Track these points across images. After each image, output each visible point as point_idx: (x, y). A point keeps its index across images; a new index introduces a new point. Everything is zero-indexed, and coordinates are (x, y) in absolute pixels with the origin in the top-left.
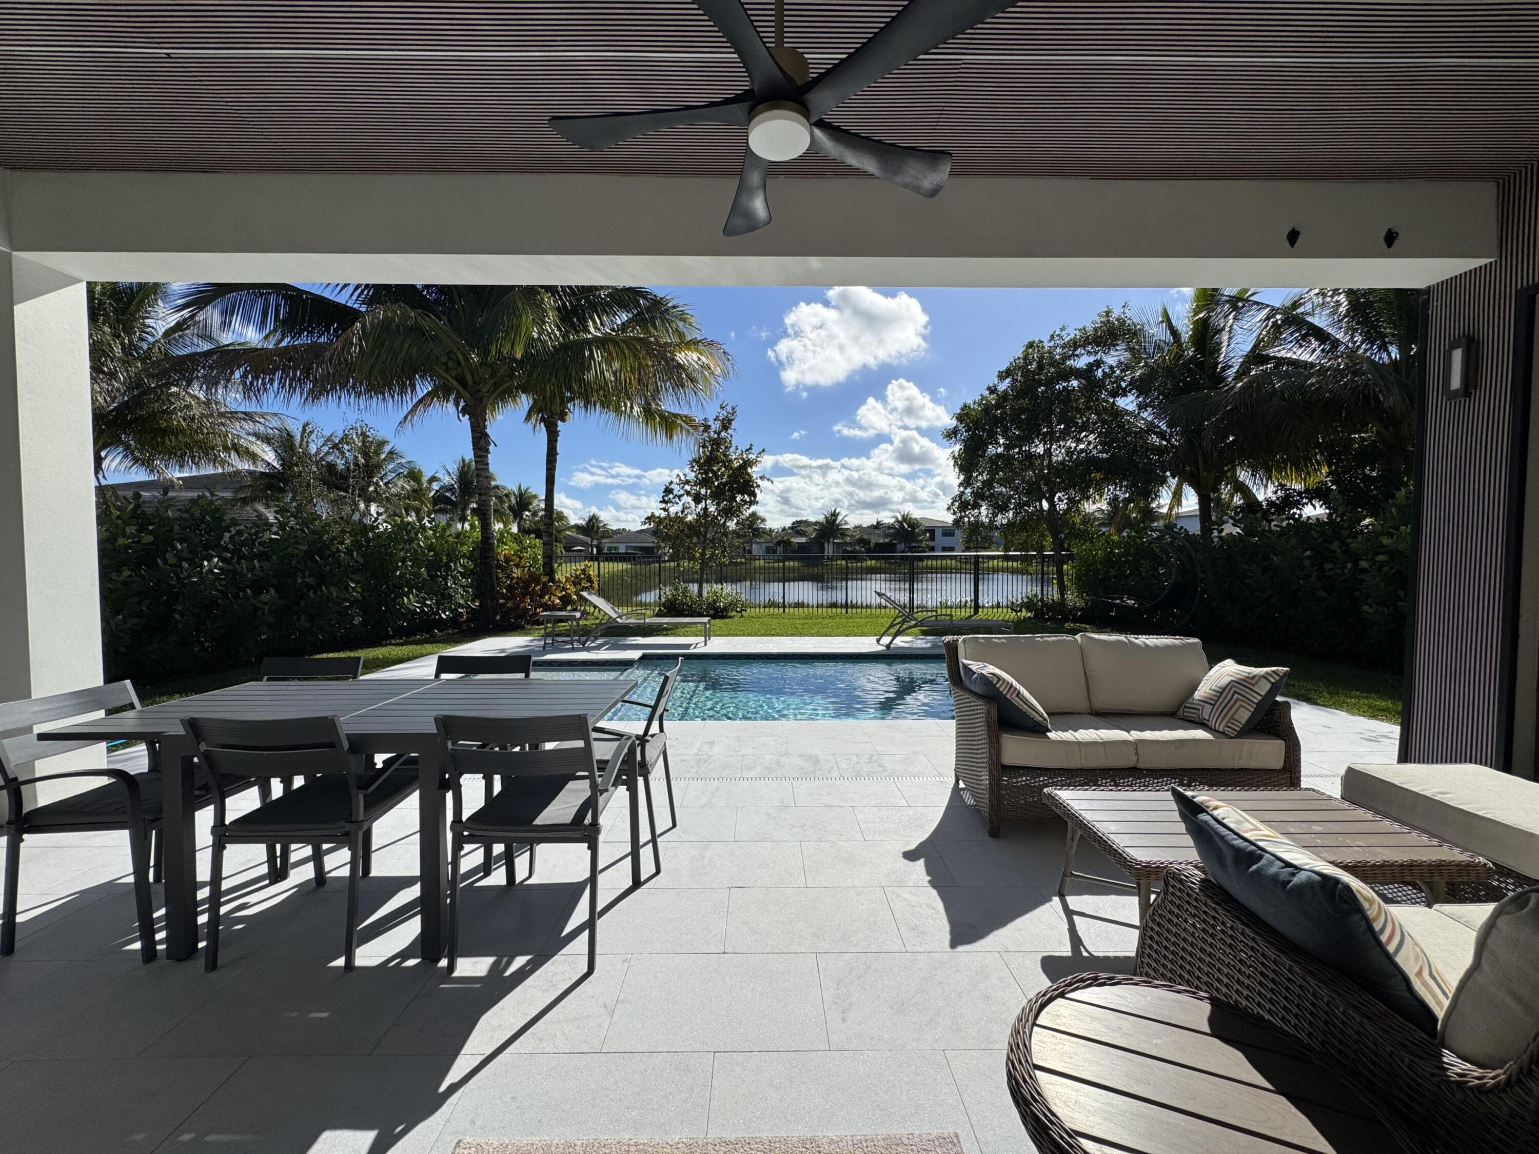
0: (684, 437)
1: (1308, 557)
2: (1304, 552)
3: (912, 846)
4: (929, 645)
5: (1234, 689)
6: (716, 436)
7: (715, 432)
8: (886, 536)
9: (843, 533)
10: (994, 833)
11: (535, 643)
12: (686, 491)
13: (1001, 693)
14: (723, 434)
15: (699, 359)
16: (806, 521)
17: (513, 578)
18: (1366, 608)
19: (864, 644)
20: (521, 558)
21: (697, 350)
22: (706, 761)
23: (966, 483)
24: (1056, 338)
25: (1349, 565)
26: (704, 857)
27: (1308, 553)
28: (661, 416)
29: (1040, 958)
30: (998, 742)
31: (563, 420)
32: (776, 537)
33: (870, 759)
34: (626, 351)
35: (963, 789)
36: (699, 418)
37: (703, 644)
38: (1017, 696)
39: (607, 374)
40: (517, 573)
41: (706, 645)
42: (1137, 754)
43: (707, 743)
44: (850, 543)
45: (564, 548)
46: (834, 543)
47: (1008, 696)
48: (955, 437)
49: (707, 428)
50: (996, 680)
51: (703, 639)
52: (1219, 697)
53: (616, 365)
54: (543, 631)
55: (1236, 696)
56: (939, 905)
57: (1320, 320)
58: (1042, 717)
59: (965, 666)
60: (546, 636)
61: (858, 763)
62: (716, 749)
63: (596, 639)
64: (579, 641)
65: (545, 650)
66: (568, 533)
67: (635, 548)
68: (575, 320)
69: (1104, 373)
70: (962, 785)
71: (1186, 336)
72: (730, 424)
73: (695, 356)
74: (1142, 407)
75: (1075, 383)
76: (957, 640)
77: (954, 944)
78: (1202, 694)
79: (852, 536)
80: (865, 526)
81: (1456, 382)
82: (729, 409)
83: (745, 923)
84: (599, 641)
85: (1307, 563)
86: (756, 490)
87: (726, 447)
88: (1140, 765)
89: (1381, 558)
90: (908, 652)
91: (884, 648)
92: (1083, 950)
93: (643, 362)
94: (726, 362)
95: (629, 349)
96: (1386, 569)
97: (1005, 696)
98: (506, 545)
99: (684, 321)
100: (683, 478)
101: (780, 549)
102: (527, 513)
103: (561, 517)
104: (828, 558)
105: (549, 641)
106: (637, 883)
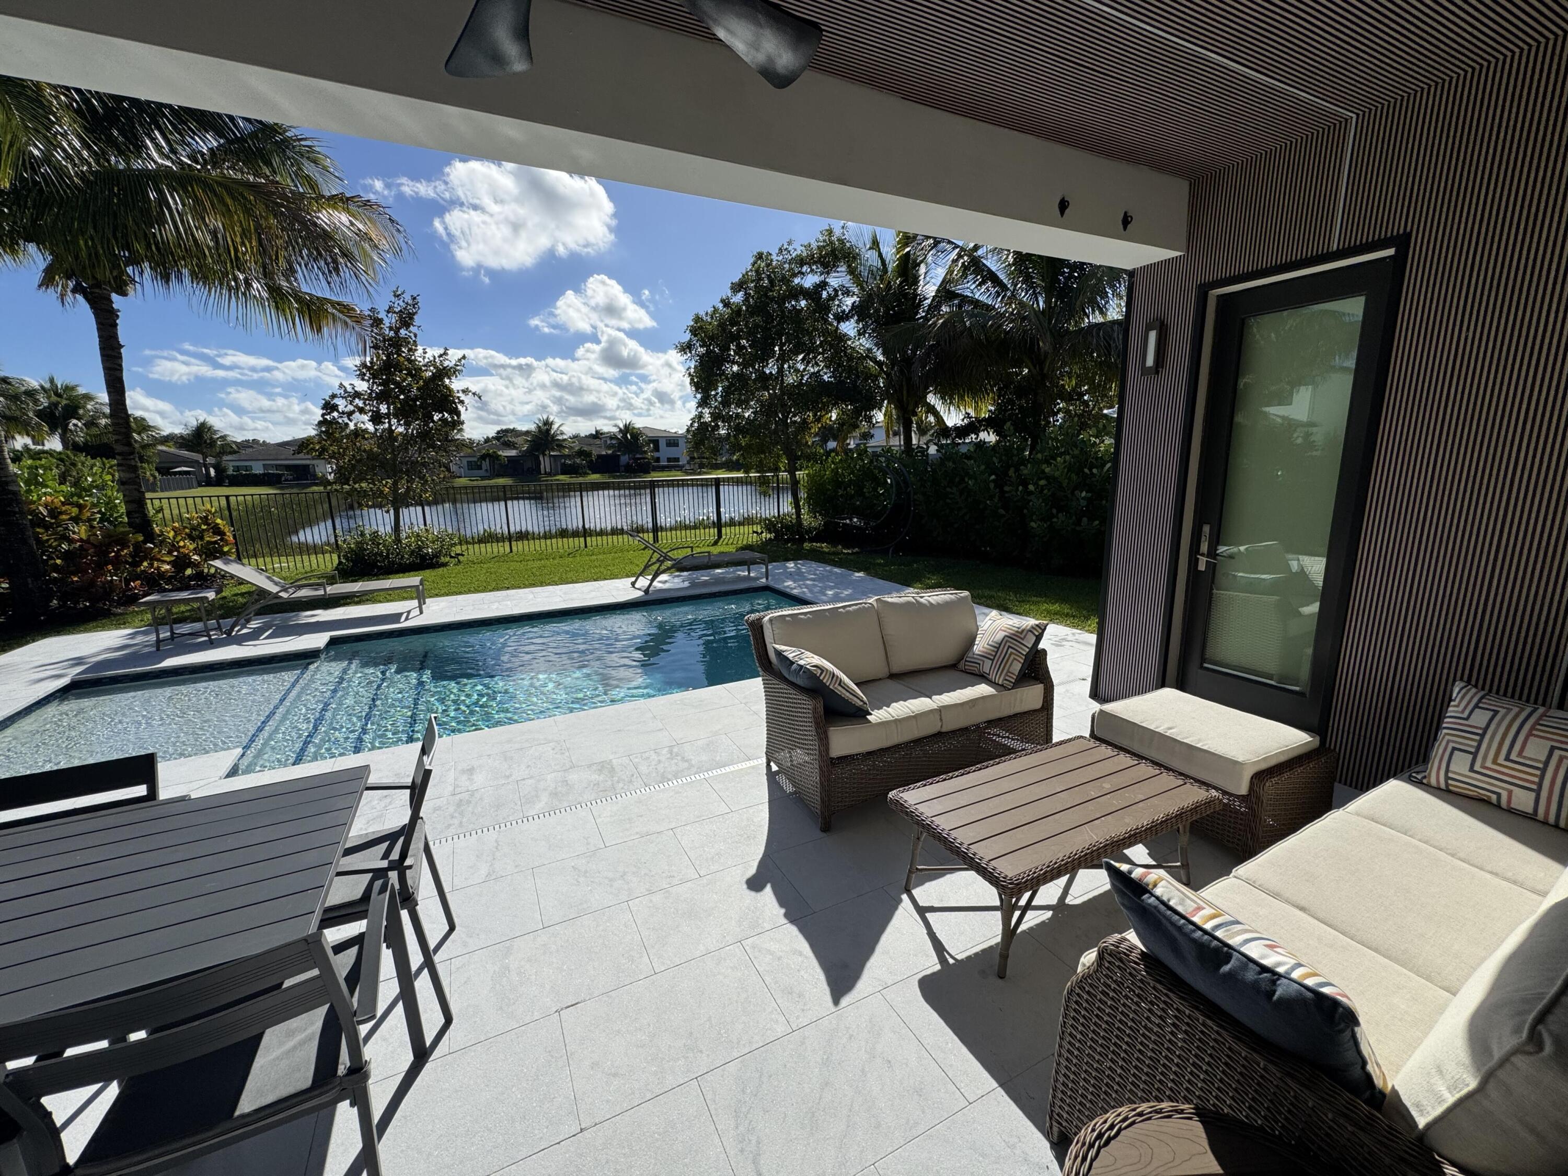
0: (340, 330)
1: (993, 481)
2: (990, 476)
3: (752, 870)
4: (686, 584)
5: (1008, 644)
6: (392, 334)
7: (391, 329)
8: (609, 447)
9: (560, 445)
10: (826, 828)
11: (139, 639)
12: (357, 406)
13: (825, 684)
14: (403, 332)
15: (352, 224)
16: (513, 430)
17: (71, 541)
18: (1033, 524)
19: (618, 589)
20: (81, 507)
21: (348, 211)
22: (469, 802)
23: (703, 403)
24: (784, 253)
25: (1020, 488)
26: (507, 968)
27: (993, 477)
28: (299, 300)
29: (917, 984)
30: (827, 737)
31: (124, 294)
32: (479, 450)
33: (671, 752)
34: (229, 201)
35: (777, 773)
36: (362, 306)
37: (417, 612)
38: (840, 684)
39: (198, 235)
40: (80, 532)
41: (421, 612)
42: (941, 720)
43: (463, 772)
44: (569, 456)
45: (157, 469)
46: (550, 456)
47: (831, 687)
48: (690, 352)
49: (377, 322)
50: (819, 671)
51: (415, 603)
52: (997, 652)
53: (215, 222)
54: (149, 616)
55: (1010, 650)
56: (803, 946)
57: (992, 264)
58: (862, 701)
59: (779, 654)
60: (157, 623)
61: (659, 762)
62: (480, 779)
63: (248, 621)
64: (219, 628)
65: (160, 649)
66: (160, 447)
67: (278, 467)
68: (116, 133)
69: (829, 295)
70: (774, 768)
71: (891, 266)
72: (411, 319)
73: (344, 218)
74: (861, 333)
75: (803, 303)
76: (760, 619)
77: (836, 1001)
78: (981, 649)
79: (571, 448)
80: (583, 435)
81: (1150, 362)
82: (408, 299)
83: (594, 1065)
84: (254, 624)
85: (992, 485)
86: (460, 407)
87: (410, 350)
88: (944, 730)
89: (1042, 482)
90: (667, 595)
91: (641, 593)
92: (948, 956)
93: (262, 222)
94: (395, 233)
95: (234, 198)
96: (1045, 491)
97: (828, 687)
98: (47, 486)
99: (315, 162)
100: (349, 389)
101: (486, 464)
102: (75, 421)
103: (143, 425)
104: (546, 473)
105: (165, 634)
106: (422, 1054)
